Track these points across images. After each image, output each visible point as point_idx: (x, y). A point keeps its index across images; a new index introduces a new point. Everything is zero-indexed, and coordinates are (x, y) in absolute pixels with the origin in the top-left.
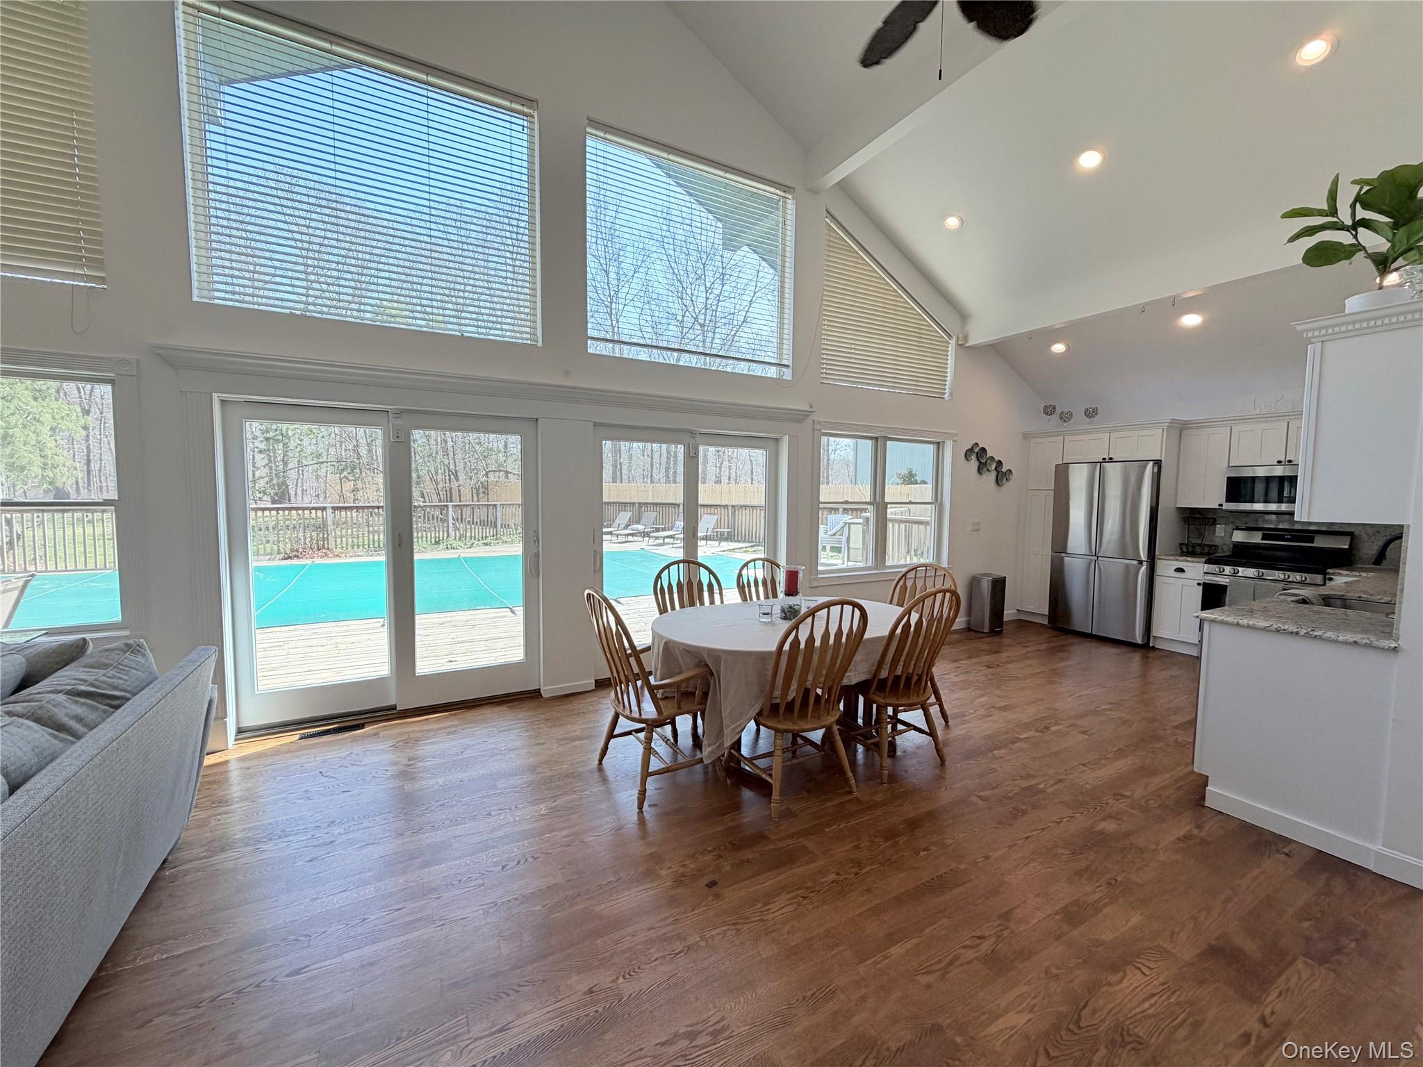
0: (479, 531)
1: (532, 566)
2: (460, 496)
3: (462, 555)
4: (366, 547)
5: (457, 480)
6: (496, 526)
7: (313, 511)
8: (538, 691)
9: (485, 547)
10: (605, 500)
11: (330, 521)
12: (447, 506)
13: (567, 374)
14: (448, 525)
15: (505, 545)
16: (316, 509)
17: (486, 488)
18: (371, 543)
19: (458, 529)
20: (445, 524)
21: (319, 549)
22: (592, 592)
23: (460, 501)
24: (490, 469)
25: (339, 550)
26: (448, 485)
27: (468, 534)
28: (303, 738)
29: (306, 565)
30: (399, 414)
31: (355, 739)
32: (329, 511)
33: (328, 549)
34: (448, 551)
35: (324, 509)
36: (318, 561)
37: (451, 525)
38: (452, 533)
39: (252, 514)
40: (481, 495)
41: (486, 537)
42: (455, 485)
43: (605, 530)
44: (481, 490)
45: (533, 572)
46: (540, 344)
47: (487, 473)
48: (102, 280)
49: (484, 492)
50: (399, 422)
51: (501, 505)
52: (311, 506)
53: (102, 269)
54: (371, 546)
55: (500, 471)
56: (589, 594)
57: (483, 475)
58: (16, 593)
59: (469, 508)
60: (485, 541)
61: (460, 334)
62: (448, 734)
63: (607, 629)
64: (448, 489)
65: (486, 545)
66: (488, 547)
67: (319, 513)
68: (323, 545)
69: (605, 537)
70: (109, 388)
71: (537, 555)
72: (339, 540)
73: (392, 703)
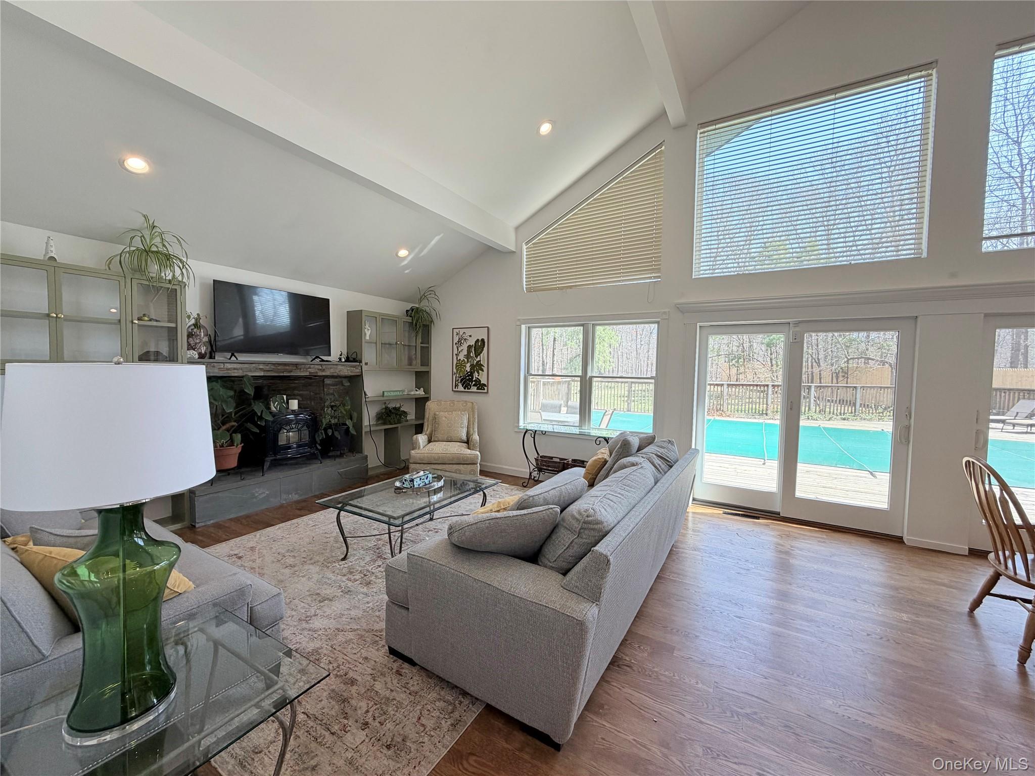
0: (839, 408)
1: (902, 436)
2: (820, 379)
3: (822, 426)
4: (747, 412)
5: (819, 366)
6: (855, 404)
7: (716, 387)
8: (901, 538)
9: (843, 421)
10: (995, 385)
11: (725, 394)
12: (810, 386)
13: (953, 275)
14: (810, 401)
15: (863, 422)
16: (717, 385)
17: (846, 373)
18: (750, 410)
19: (819, 405)
20: (808, 400)
21: (717, 411)
22: (971, 460)
23: (820, 383)
24: (851, 357)
25: (729, 412)
26: (810, 369)
27: (828, 410)
28: (725, 513)
29: (711, 420)
30: (797, 324)
31: (755, 523)
32: (725, 386)
33: (723, 411)
34: (809, 421)
35: (722, 385)
36: (717, 418)
37: (812, 401)
38: (813, 407)
39: (709, 387)
40: (841, 379)
41: (844, 414)
42: (816, 370)
43: (992, 417)
44: (841, 374)
45: (903, 441)
46: (925, 255)
47: (848, 360)
48: (659, 277)
49: (843, 376)
50: (797, 329)
51: (861, 387)
52: (715, 383)
53: (658, 272)
54: (750, 412)
55: (862, 358)
56: (969, 461)
57: (845, 362)
58: (610, 416)
59: (830, 389)
60: (843, 417)
61: (848, 263)
62: (819, 541)
63: (989, 495)
64: (810, 373)
65: (844, 419)
66: (845, 421)
67: (719, 388)
68: (720, 409)
69: (992, 425)
70: (656, 325)
71: (908, 428)
72: (730, 407)
73: (778, 510)
